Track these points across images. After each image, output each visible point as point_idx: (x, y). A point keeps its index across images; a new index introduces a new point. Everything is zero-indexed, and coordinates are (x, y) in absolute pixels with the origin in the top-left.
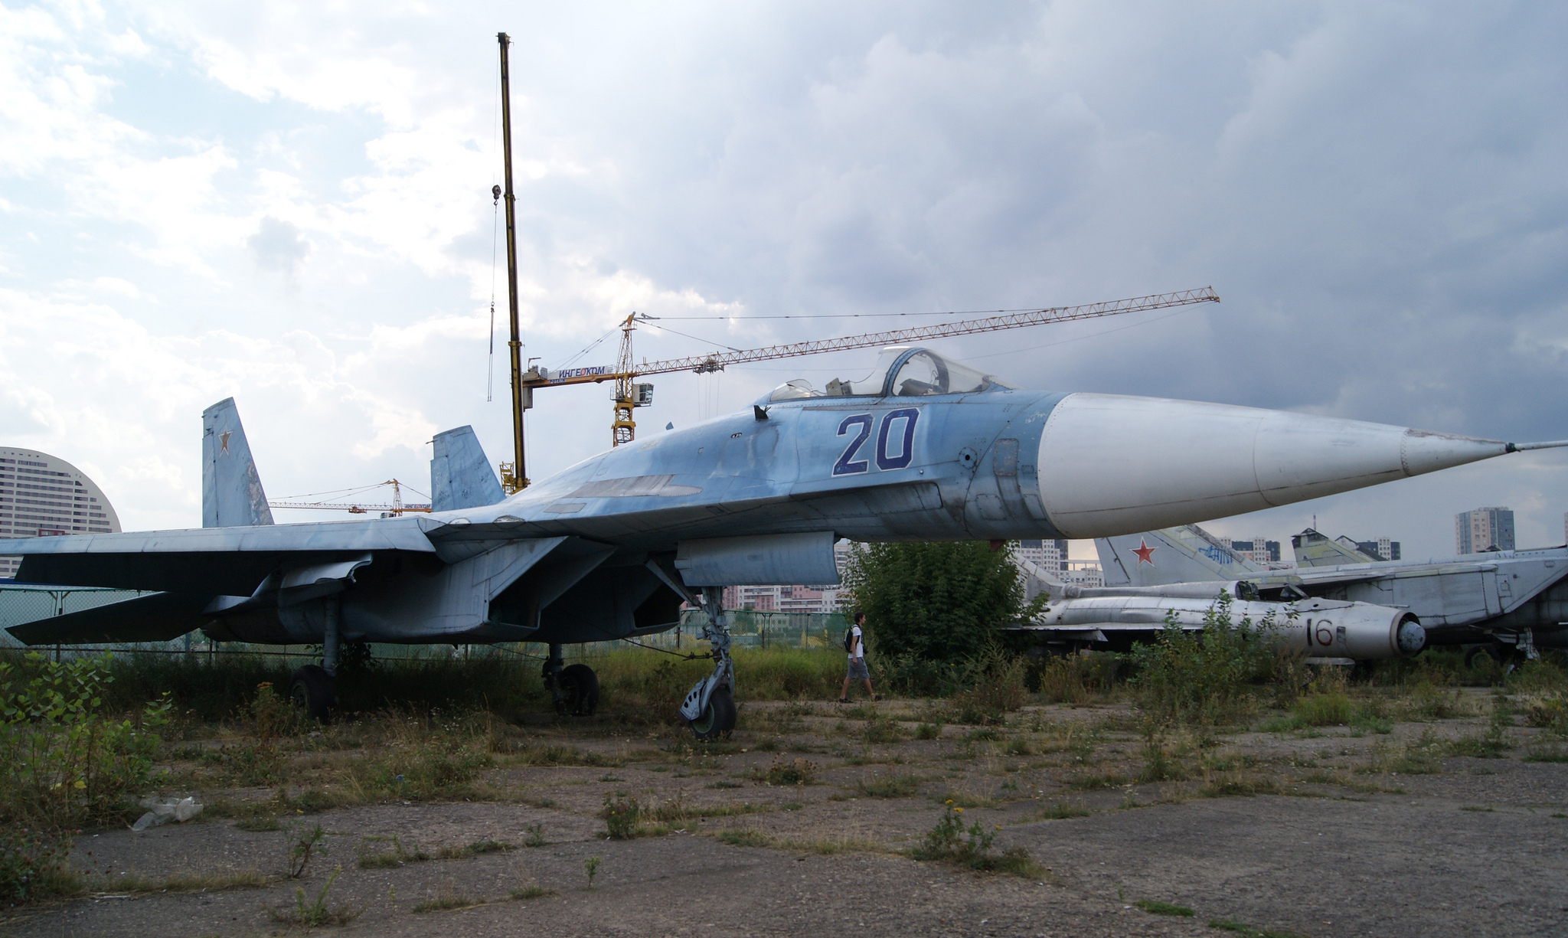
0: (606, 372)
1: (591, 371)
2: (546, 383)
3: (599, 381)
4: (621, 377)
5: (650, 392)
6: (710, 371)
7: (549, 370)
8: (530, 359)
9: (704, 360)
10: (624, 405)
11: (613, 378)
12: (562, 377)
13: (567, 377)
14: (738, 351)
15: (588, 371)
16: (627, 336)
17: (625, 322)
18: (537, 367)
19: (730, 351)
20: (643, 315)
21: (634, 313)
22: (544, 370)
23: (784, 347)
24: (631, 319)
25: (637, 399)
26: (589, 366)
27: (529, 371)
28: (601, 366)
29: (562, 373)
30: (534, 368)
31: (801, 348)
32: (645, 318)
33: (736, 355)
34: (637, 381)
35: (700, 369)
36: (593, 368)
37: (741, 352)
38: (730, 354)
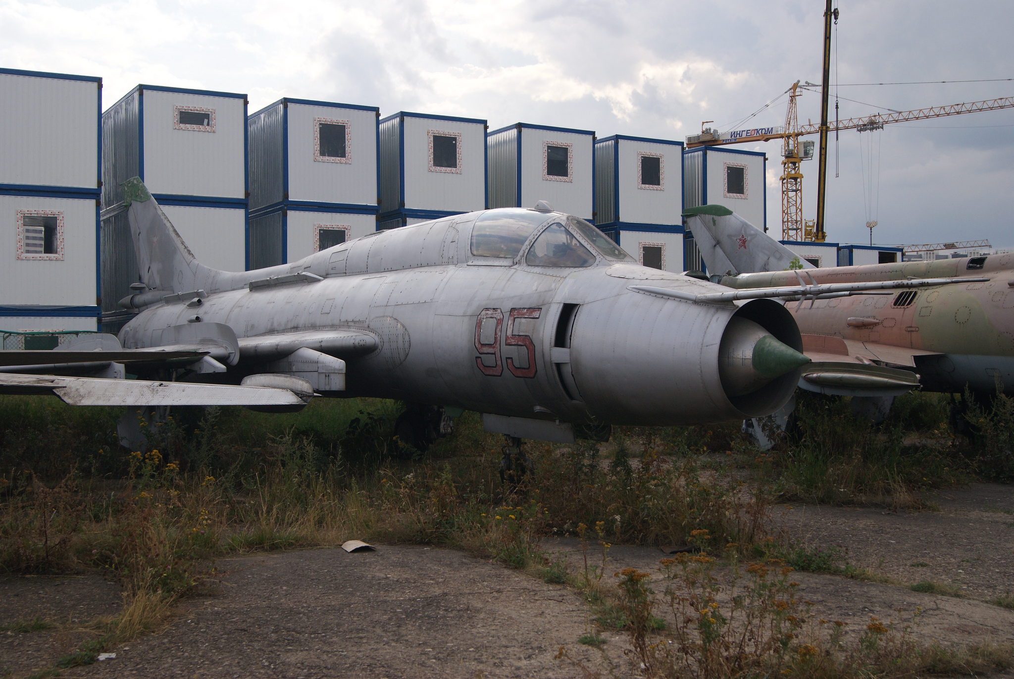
0: (774, 132)
1: (760, 132)
2: (718, 143)
3: (767, 140)
4: (789, 137)
5: (812, 148)
6: (871, 129)
7: (720, 132)
8: (703, 123)
9: (866, 121)
10: (793, 160)
11: (782, 137)
12: (733, 137)
13: (738, 137)
14: (897, 112)
15: (758, 132)
16: (792, 101)
17: (791, 89)
18: (710, 129)
19: (890, 112)
20: (806, 83)
21: (799, 81)
22: (715, 131)
23: (941, 108)
24: (795, 86)
25: (802, 154)
26: (758, 127)
27: (703, 132)
28: (770, 127)
29: (733, 134)
30: (707, 130)
31: (958, 109)
32: (808, 85)
33: (895, 116)
34: (801, 139)
35: (862, 128)
36: (762, 129)
37: (900, 113)
38: (890, 114)
